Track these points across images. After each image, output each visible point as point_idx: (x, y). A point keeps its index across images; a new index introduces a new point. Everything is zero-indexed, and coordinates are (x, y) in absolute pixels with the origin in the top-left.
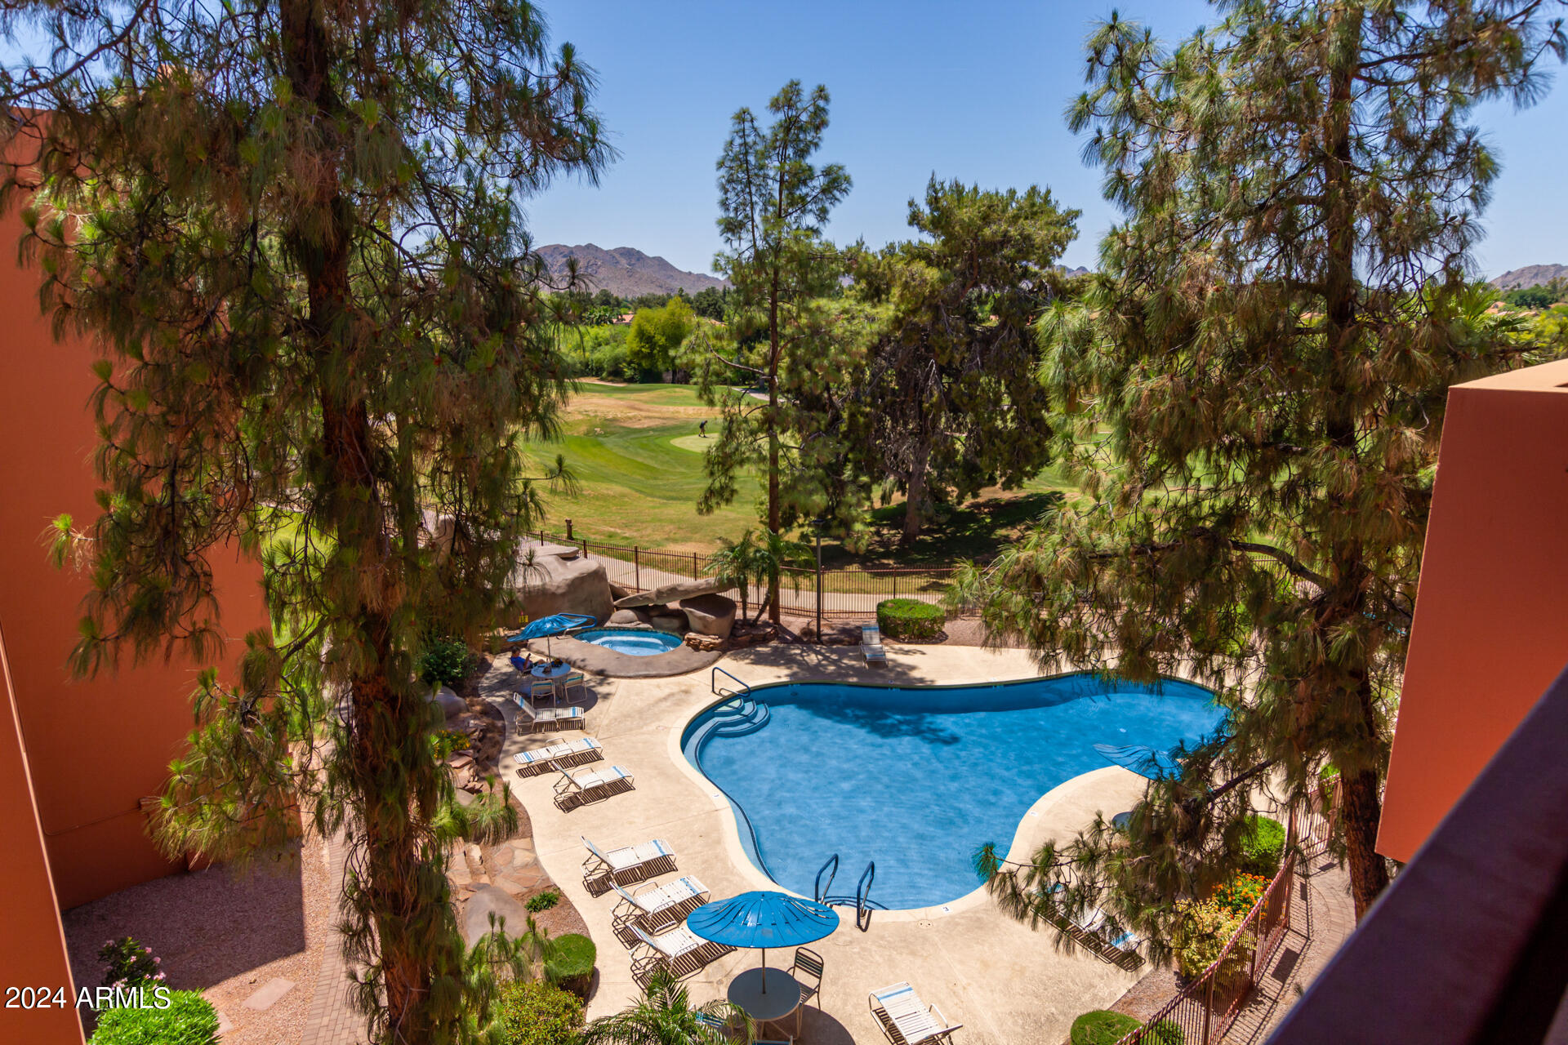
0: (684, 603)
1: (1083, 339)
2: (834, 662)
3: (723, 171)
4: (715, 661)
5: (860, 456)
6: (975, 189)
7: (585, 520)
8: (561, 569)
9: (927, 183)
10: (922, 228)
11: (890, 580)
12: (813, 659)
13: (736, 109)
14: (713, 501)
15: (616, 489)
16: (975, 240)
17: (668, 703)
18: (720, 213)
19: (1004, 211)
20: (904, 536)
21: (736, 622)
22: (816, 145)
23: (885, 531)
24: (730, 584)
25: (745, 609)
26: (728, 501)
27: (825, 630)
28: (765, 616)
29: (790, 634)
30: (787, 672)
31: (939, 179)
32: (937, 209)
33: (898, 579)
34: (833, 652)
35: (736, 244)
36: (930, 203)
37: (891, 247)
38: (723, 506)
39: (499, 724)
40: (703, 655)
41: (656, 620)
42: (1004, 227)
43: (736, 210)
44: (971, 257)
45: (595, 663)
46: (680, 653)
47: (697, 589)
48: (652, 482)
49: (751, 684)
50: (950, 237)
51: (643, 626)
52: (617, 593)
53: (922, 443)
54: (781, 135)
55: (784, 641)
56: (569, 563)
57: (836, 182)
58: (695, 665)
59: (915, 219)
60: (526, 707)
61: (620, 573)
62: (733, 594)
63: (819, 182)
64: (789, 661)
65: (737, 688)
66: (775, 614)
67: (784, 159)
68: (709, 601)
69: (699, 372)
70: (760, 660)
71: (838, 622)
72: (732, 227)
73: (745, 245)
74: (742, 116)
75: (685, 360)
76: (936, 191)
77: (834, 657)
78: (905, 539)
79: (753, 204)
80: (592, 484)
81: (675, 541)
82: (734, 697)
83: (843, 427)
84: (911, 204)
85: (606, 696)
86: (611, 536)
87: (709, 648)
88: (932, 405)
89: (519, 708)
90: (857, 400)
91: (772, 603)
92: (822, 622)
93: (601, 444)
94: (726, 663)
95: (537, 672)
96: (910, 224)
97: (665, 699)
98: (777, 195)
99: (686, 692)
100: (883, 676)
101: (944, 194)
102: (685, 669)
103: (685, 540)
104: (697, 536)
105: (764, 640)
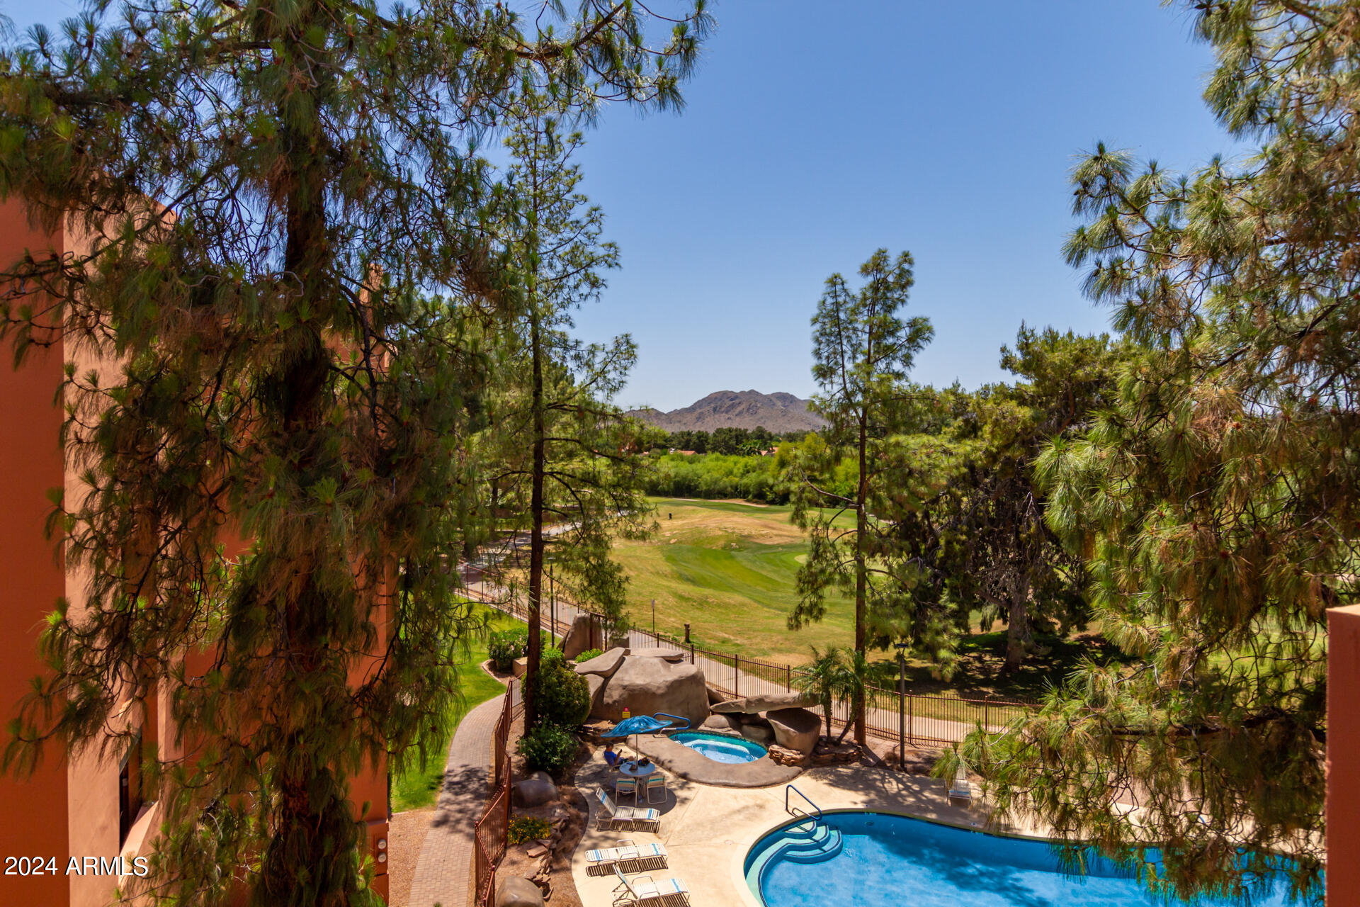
0: (770, 714)
1: (1092, 480)
2: (914, 794)
3: (818, 326)
4: (794, 777)
5: (956, 582)
6: (1070, 335)
7: (706, 625)
8: (663, 671)
9: (1017, 330)
10: (1015, 371)
11: (983, 709)
12: (893, 787)
13: (829, 275)
14: (803, 617)
15: (737, 598)
16: (1070, 379)
17: (741, 817)
18: (813, 362)
19: (1097, 354)
20: (1006, 664)
21: (821, 738)
22: (903, 302)
23: (987, 658)
24: (813, 700)
25: (829, 726)
26: (817, 618)
27: (908, 757)
28: (851, 735)
29: (874, 756)
30: (864, 798)
31: (1029, 326)
32: (1028, 353)
33: (990, 709)
34: (915, 781)
35: (828, 387)
36: (1021, 349)
37: (986, 388)
38: (812, 621)
39: (583, 815)
40: (785, 770)
41: (745, 727)
42: (1098, 368)
43: (828, 358)
44: (1066, 396)
45: (680, 767)
46: (762, 766)
47: (782, 702)
48: (772, 594)
49: (824, 807)
50: (1041, 379)
51: (733, 732)
52: (713, 699)
53: (1022, 572)
54: (869, 294)
55: (866, 763)
56: (672, 666)
57: (919, 332)
58: (774, 779)
59: (1007, 363)
60: (606, 803)
61: (718, 677)
62: (818, 710)
63: (904, 334)
64: (868, 786)
65: (809, 810)
66: (860, 734)
67: (872, 313)
68: (796, 715)
69: (793, 498)
70: (840, 782)
71: (925, 750)
72: (823, 373)
73: (836, 388)
74: (834, 281)
75: (781, 487)
76: (1026, 338)
77: (916, 788)
78: (1006, 668)
79: (843, 352)
80: (716, 593)
81: (780, 651)
82: (806, 819)
83: (940, 554)
84: (1003, 350)
85: (684, 801)
86: (724, 641)
87: (790, 763)
88: (1029, 536)
89: (601, 803)
90: (953, 528)
91: (857, 719)
92: (907, 748)
93: (732, 557)
94: (805, 782)
95: (625, 769)
96: (1003, 367)
97: (739, 811)
98: (866, 345)
99: (761, 807)
100: (965, 816)
101: (1035, 340)
102: (764, 782)
103: (790, 651)
104: (802, 648)
105: (847, 761)
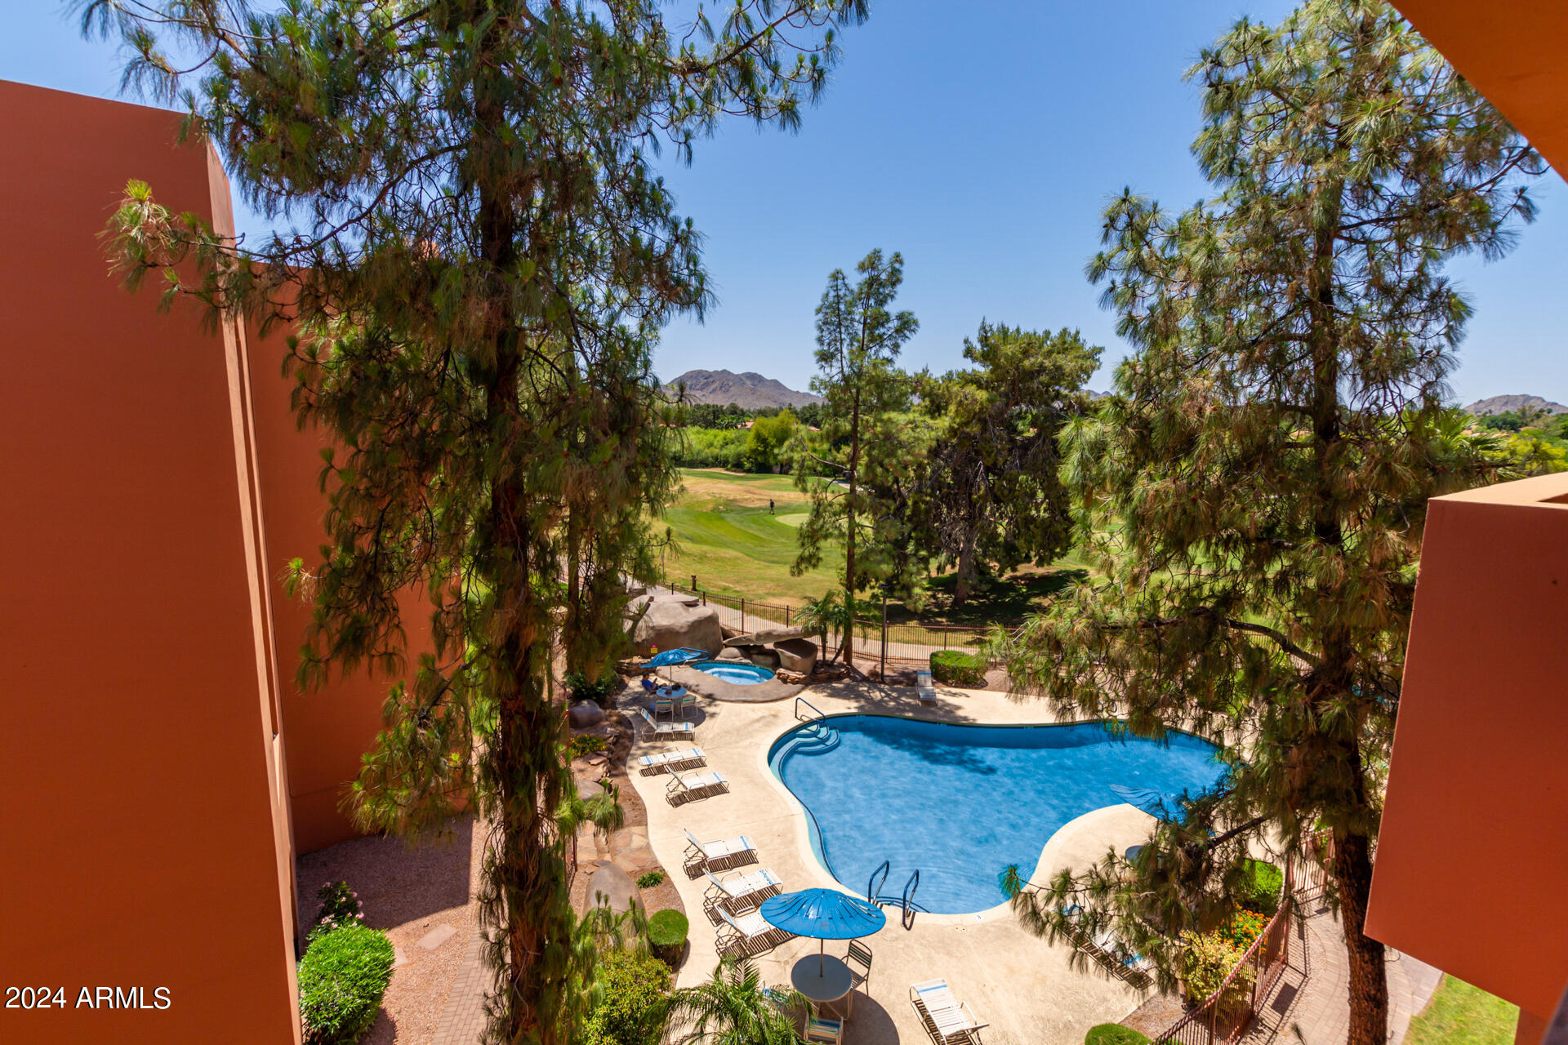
0: (777, 645)
1: (1098, 448)
2: (894, 699)
3: (820, 316)
4: (799, 692)
5: (920, 535)
6: (1018, 330)
7: (707, 576)
8: (684, 613)
9: (979, 325)
10: (974, 360)
11: (942, 635)
12: (877, 695)
13: (832, 271)
14: (803, 566)
15: (730, 553)
16: (1017, 369)
17: (760, 724)
18: (817, 347)
19: (1041, 347)
20: (955, 599)
21: (817, 662)
22: (892, 297)
23: (940, 595)
24: (814, 631)
25: (824, 652)
26: (815, 566)
27: (887, 673)
28: (840, 659)
29: (859, 673)
30: (856, 705)
31: (988, 322)
32: (987, 345)
33: (948, 634)
34: (894, 690)
35: (828, 370)
36: (981, 341)
37: (950, 373)
38: (810, 569)
39: (629, 732)
40: (790, 687)
41: (755, 656)
42: (1040, 359)
43: (829, 344)
44: (1013, 383)
45: (706, 690)
46: (772, 685)
47: (788, 634)
48: (759, 549)
49: (826, 713)
50: (997, 367)
51: (744, 661)
52: (726, 634)
53: (971, 527)
54: (865, 290)
55: (854, 679)
56: (691, 609)
57: (906, 324)
58: (783, 695)
59: (969, 353)
60: (650, 720)
61: (729, 619)
62: (816, 640)
63: (894, 324)
64: (858, 696)
65: (815, 715)
66: (848, 657)
67: (867, 307)
68: (797, 644)
69: (795, 466)
70: (836, 694)
71: (899, 667)
72: (825, 358)
73: (835, 371)
74: (836, 276)
75: (785, 457)
76: (986, 332)
77: (894, 694)
78: (954, 603)
79: (842, 340)
80: (713, 549)
81: (774, 595)
82: (812, 722)
83: (908, 512)
84: (966, 341)
85: (713, 715)
86: (725, 589)
87: (794, 682)
88: (979, 497)
89: (645, 720)
90: (920, 491)
91: (846, 649)
92: (886, 666)
93: (722, 519)
94: (808, 695)
95: (661, 693)
96: (965, 356)
97: (758, 720)
98: (861, 333)
99: (775, 716)
100: (933, 713)
101: (993, 334)
102: (775, 697)
103: (782, 595)
104: (791, 593)
105: (839, 678)
